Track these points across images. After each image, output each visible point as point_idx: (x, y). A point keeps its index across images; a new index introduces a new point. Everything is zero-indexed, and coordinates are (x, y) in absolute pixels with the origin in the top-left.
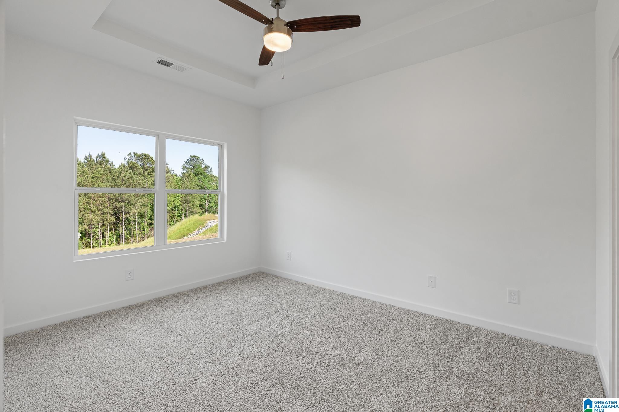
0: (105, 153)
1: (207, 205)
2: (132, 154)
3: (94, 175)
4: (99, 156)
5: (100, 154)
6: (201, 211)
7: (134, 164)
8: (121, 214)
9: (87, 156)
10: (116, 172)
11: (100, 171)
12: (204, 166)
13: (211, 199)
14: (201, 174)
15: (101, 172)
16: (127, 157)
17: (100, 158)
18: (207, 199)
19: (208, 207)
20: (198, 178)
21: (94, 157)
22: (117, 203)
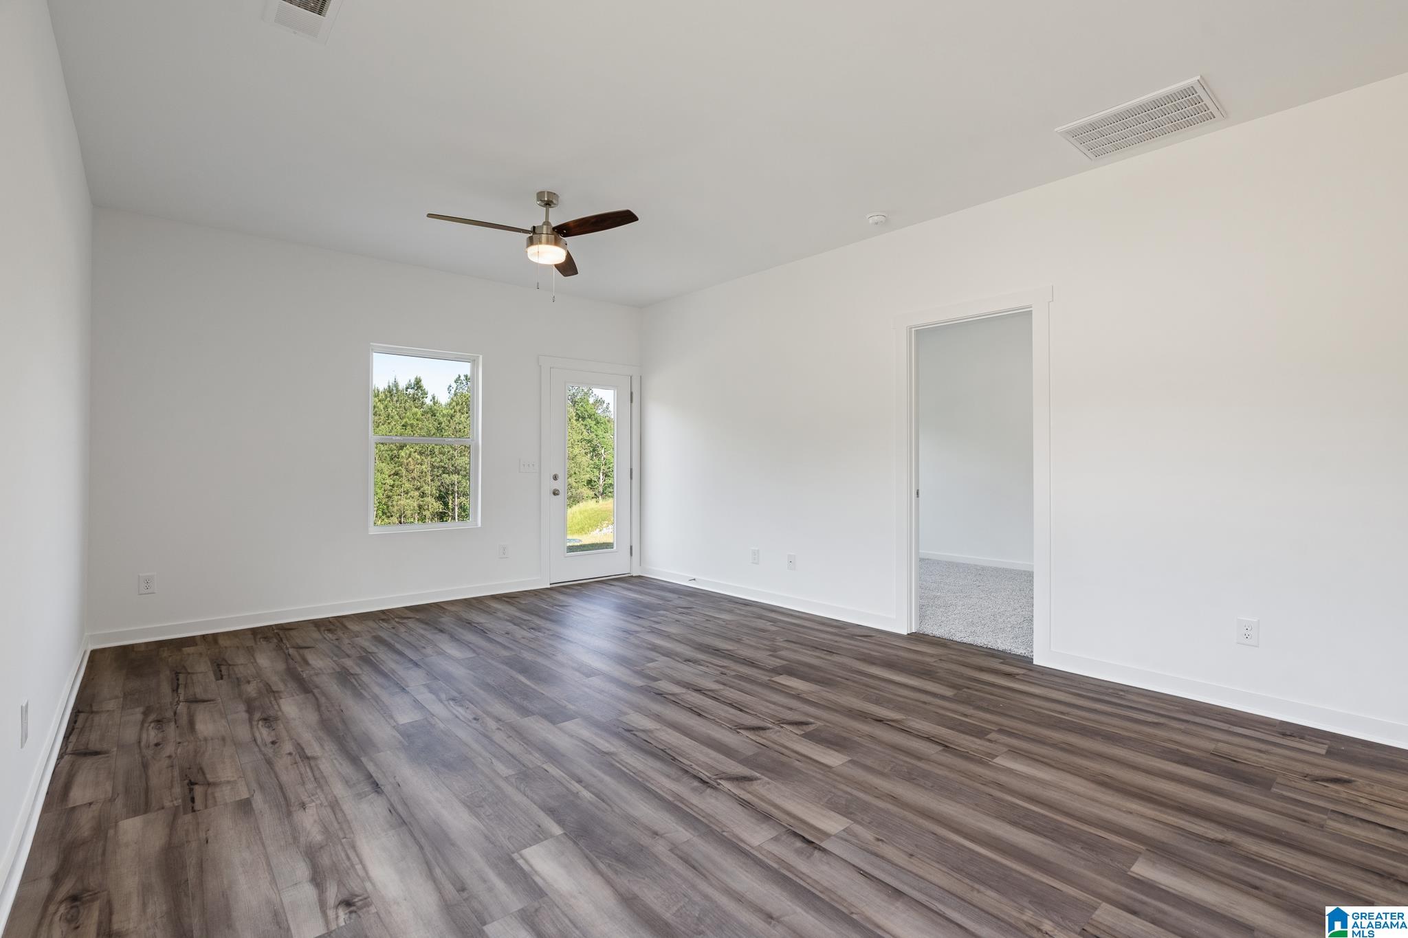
0: (421, 378)
1: (602, 481)
2: (462, 378)
3: (406, 422)
4: (410, 385)
5: (413, 381)
6: (591, 493)
7: (468, 399)
8: (451, 497)
9: (391, 385)
10: (444, 416)
11: (416, 414)
12: (593, 399)
13: (609, 468)
14: (590, 417)
15: (418, 416)
16: (454, 385)
17: (413, 388)
18: (602, 468)
19: (605, 484)
20: (586, 425)
21: (402, 385)
22: (446, 476)
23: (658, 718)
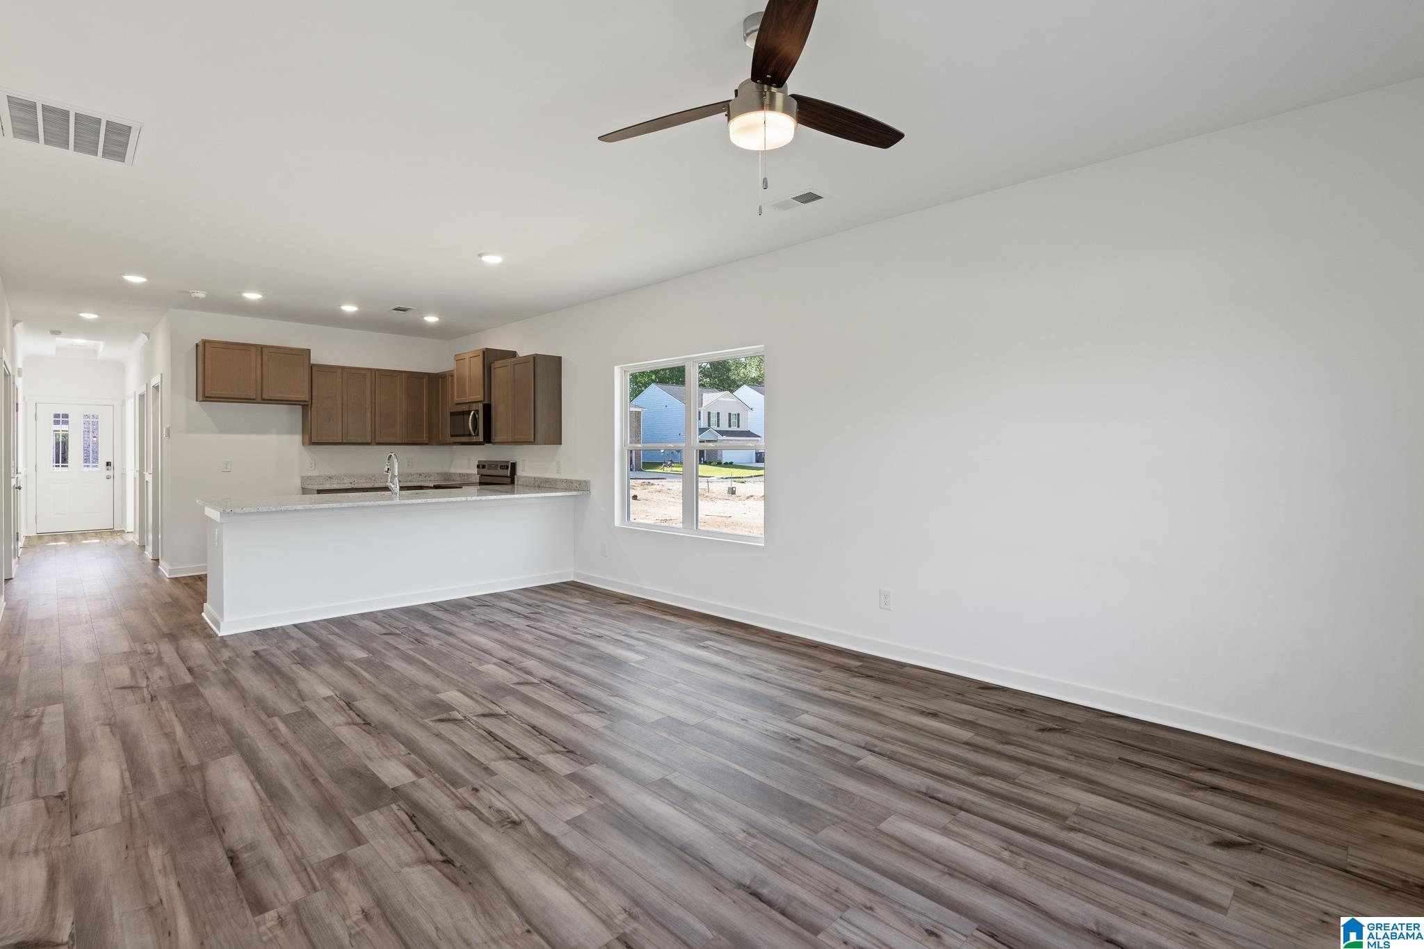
23: (575, 724)
